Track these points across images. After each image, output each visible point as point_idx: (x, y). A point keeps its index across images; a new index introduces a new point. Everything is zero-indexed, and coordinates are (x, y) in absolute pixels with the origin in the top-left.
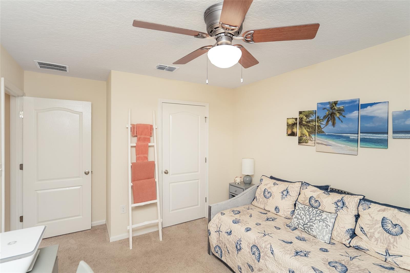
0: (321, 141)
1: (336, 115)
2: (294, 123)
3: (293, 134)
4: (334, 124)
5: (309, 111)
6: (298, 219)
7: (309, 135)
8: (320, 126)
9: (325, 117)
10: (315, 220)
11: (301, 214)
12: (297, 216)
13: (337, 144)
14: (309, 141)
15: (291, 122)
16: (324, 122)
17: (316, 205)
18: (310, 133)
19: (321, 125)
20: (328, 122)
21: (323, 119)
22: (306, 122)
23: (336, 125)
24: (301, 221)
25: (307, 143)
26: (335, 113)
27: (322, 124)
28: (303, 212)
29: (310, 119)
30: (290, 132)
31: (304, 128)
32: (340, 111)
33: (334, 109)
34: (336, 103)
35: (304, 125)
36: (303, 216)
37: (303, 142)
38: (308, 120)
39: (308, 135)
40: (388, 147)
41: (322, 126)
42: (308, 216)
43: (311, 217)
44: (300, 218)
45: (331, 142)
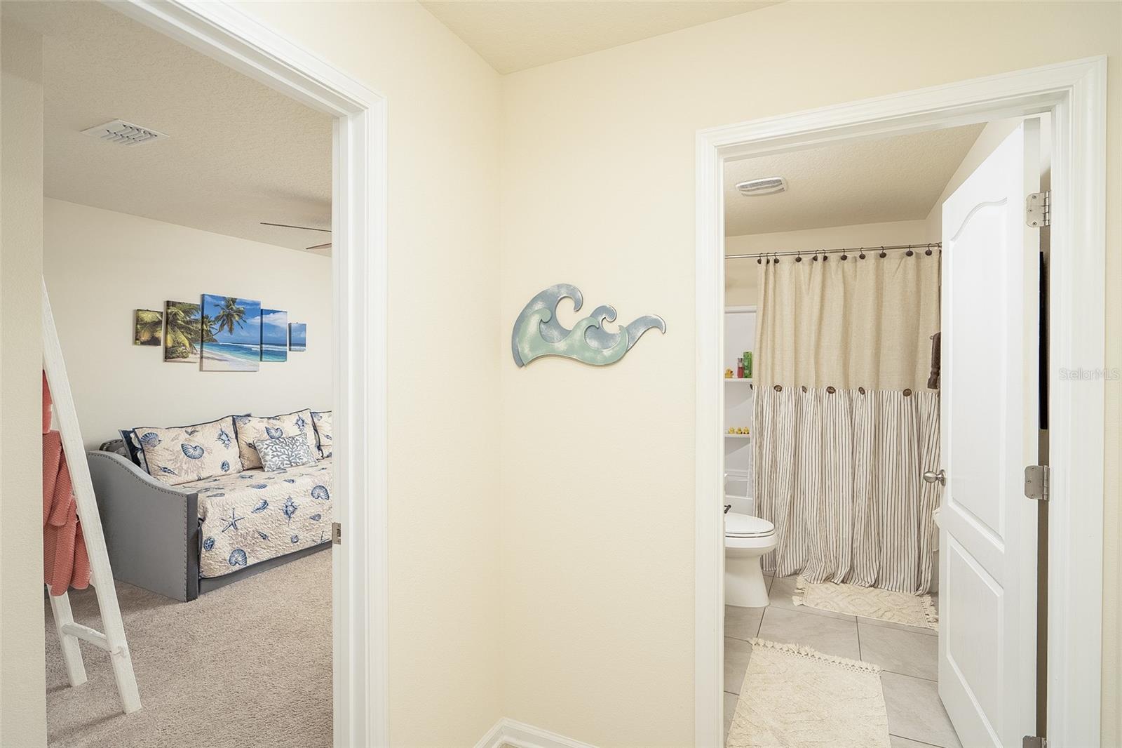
0: (212, 354)
1: (234, 318)
2: (157, 320)
3: (154, 341)
4: (231, 330)
5: (190, 305)
6: (278, 456)
7: (190, 345)
8: (210, 331)
9: (218, 318)
10: (297, 447)
11: (279, 450)
12: (275, 454)
13: (235, 358)
14: (190, 355)
15: (148, 317)
16: (217, 326)
17: (277, 435)
18: (191, 342)
19: (211, 329)
20: (222, 326)
21: (214, 321)
22: (184, 322)
23: (234, 332)
24: (284, 456)
25: (186, 358)
26: (233, 315)
27: (213, 328)
28: (277, 446)
29: (193, 317)
30: (145, 336)
31: (179, 332)
32: (239, 312)
33: (232, 308)
34: (234, 301)
35: (180, 327)
36: (282, 450)
37: (178, 357)
38: (188, 319)
39: (187, 345)
40: (286, 358)
41: (214, 332)
42: (287, 448)
43: (291, 446)
44: (279, 454)
45: (227, 355)
